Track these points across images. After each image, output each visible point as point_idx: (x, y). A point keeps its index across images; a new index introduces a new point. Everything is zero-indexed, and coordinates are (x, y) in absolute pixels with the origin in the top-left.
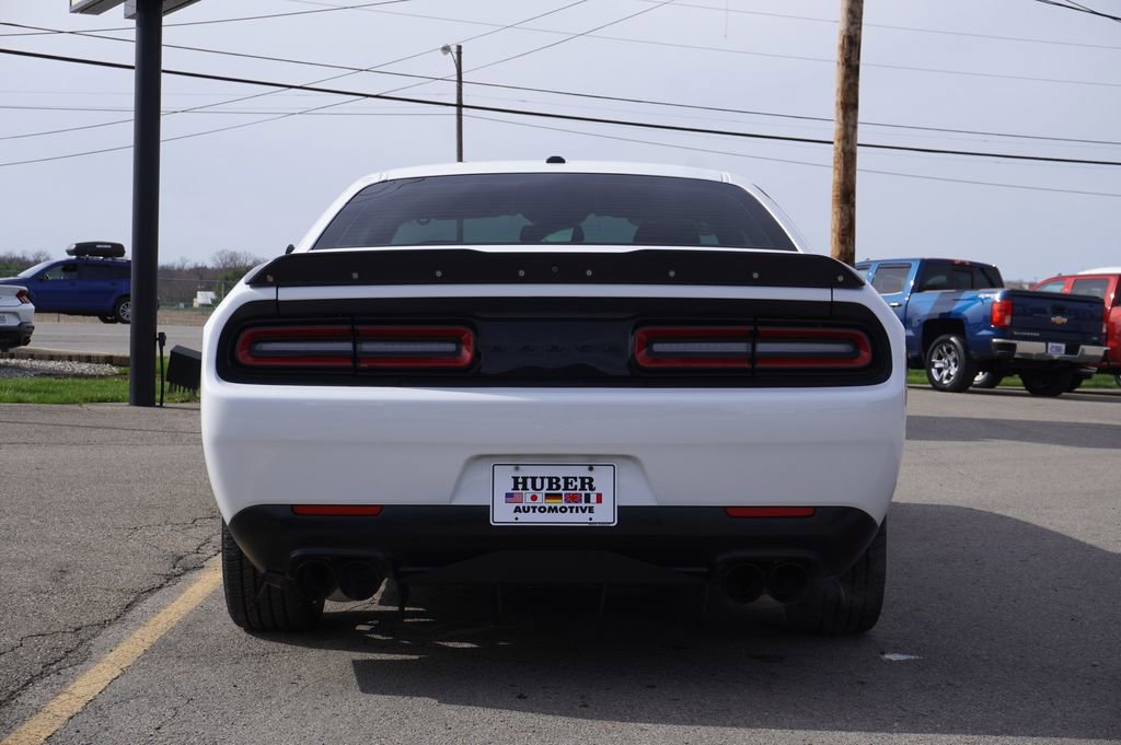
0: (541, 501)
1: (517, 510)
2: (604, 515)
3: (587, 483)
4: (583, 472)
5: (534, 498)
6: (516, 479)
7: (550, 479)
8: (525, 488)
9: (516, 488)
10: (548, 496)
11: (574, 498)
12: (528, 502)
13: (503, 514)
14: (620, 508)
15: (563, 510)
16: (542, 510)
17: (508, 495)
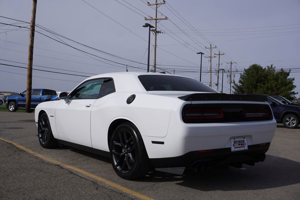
0: (238, 146)
1: (235, 148)
2: (246, 148)
3: (243, 141)
4: (242, 139)
5: (237, 145)
6: (234, 141)
7: (239, 141)
8: (236, 143)
9: (234, 143)
10: (239, 145)
11: (242, 145)
12: (236, 146)
13: (233, 149)
14: (248, 146)
15: (241, 147)
16: (238, 147)
17: (233, 145)
